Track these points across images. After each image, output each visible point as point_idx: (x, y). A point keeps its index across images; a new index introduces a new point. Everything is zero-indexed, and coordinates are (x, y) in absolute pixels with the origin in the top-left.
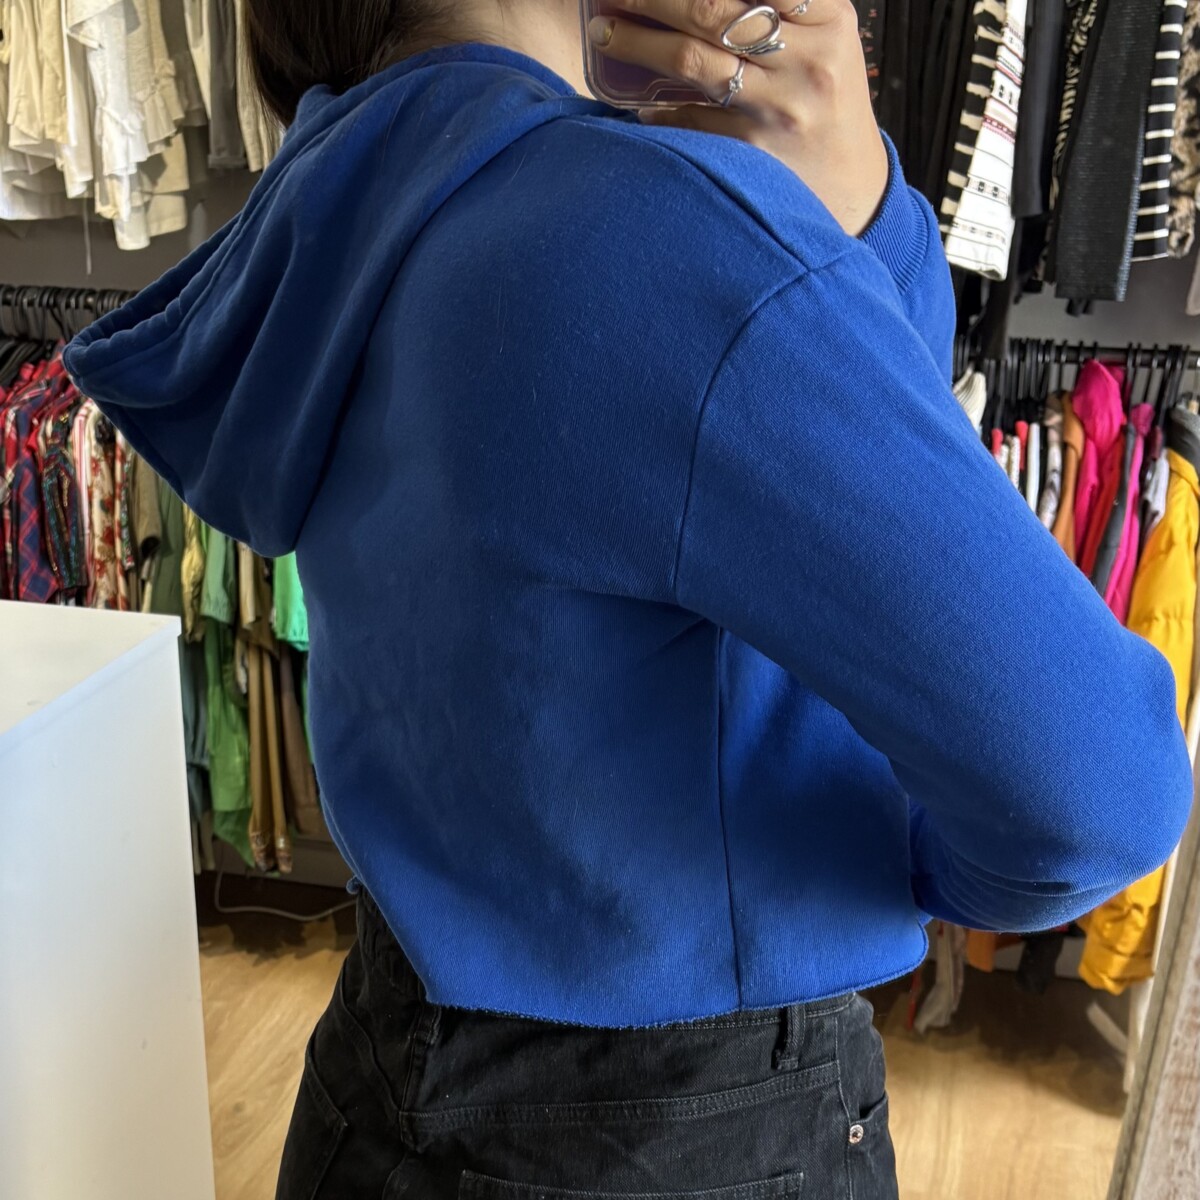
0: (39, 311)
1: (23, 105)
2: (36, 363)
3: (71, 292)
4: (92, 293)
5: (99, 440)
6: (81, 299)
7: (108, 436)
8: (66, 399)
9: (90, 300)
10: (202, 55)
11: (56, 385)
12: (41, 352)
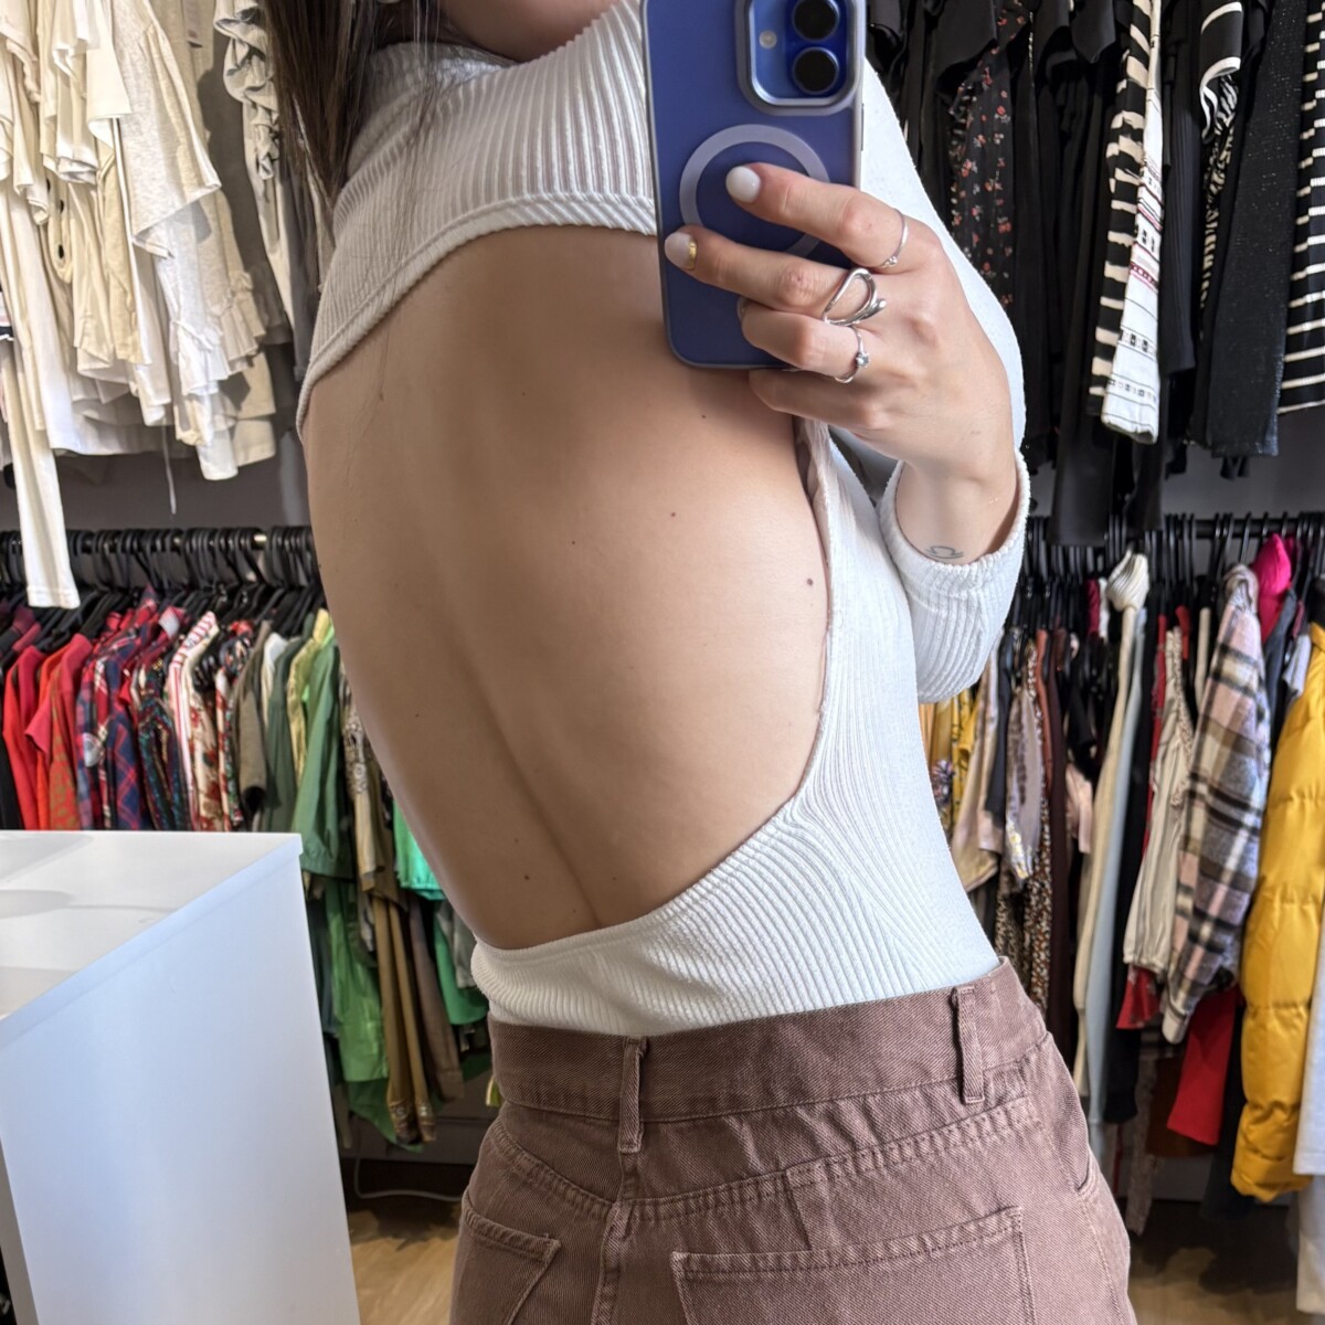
0: (122, 557)
2: (123, 613)
3: (156, 533)
4: (178, 533)
5: (197, 688)
6: (167, 540)
7: (206, 683)
8: (158, 647)
9: (177, 541)
10: (280, 260)
11: (147, 633)
12: (128, 600)
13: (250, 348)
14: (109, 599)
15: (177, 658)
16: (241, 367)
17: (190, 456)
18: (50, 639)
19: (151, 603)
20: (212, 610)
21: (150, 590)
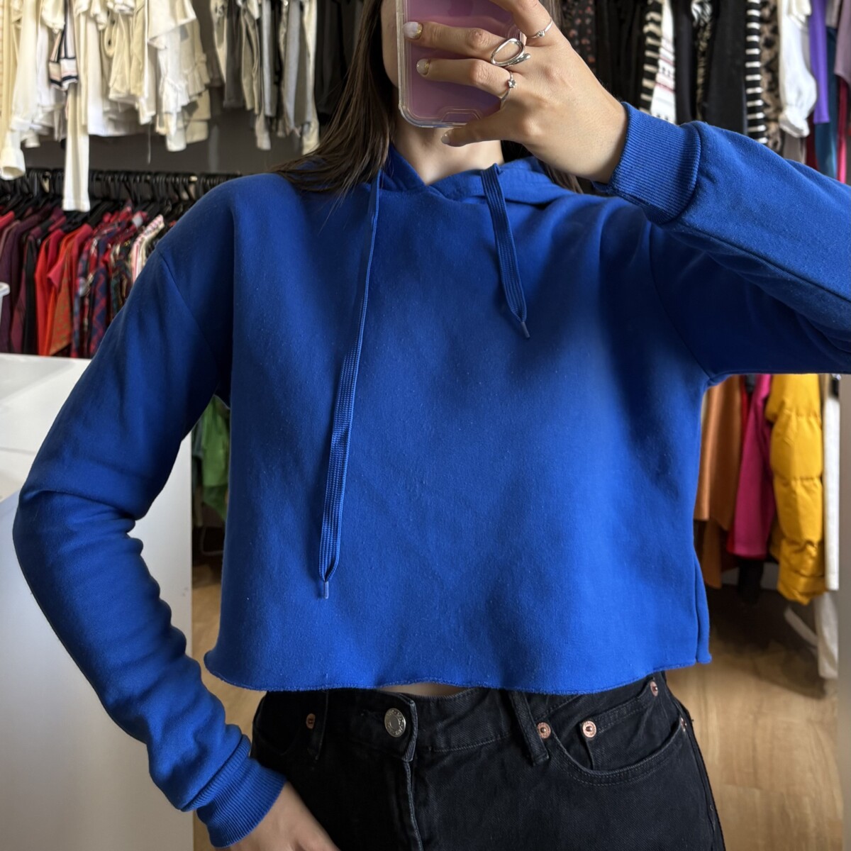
0: (118, 184)
1: (119, 77)
2: (113, 213)
3: (137, 173)
4: (150, 173)
6: (143, 178)
8: (129, 232)
9: (149, 177)
10: (222, 52)
11: (124, 225)
12: (116, 206)
13: (199, 88)
14: (106, 205)
15: (139, 239)
16: (194, 99)
17: (162, 139)
18: (70, 226)
19: (129, 209)
20: (163, 214)
21: (130, 201)
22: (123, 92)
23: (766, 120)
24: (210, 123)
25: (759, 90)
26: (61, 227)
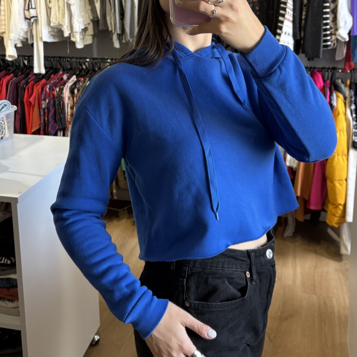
0: (56, 62)
1: (54, 17)
2: (55, 74)
3: (64, 58)
4: (69, 58)
5: (70, 92)
6: (66, 59)
7: (72, 91)
8: (62, 82)
9: (69, 59)
10: (98, 5)
11: (60, 79)
12: (56, 71)
13: (89, 21)
14: (51, 71)
15: (66, 85)
16: (87, 26)
17: (73, 44)
18: (37, 79)
19: (61, 72)
20: (75, 75)
21: (61, 69)
22: (57, 23)
23: (331, 34)
24: (94, 36)
25: (328, 21)
26: (33, 80)
